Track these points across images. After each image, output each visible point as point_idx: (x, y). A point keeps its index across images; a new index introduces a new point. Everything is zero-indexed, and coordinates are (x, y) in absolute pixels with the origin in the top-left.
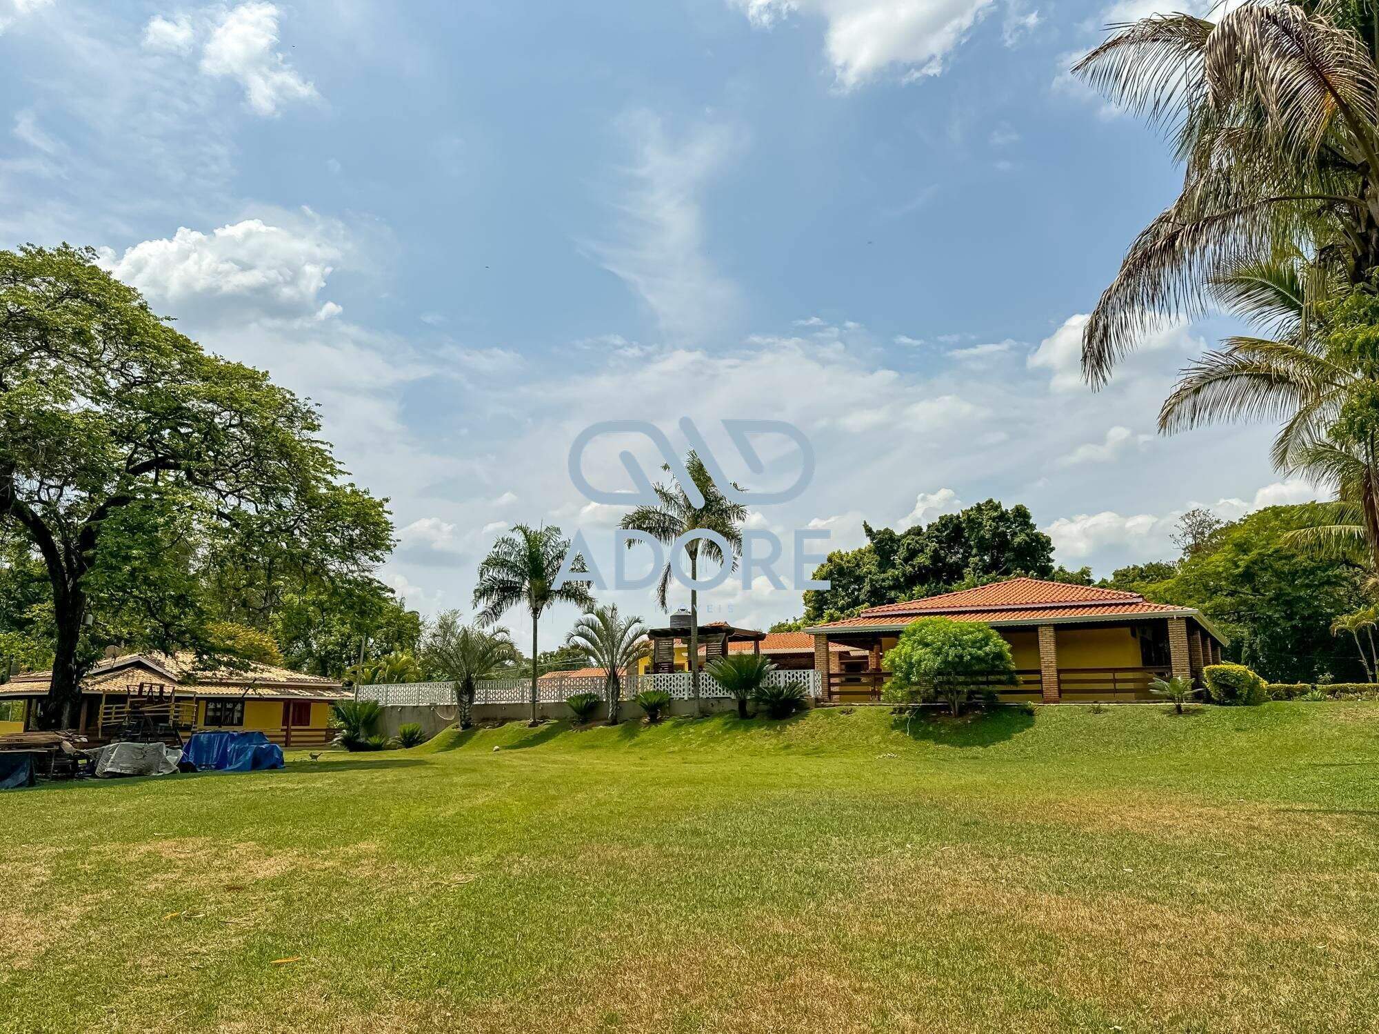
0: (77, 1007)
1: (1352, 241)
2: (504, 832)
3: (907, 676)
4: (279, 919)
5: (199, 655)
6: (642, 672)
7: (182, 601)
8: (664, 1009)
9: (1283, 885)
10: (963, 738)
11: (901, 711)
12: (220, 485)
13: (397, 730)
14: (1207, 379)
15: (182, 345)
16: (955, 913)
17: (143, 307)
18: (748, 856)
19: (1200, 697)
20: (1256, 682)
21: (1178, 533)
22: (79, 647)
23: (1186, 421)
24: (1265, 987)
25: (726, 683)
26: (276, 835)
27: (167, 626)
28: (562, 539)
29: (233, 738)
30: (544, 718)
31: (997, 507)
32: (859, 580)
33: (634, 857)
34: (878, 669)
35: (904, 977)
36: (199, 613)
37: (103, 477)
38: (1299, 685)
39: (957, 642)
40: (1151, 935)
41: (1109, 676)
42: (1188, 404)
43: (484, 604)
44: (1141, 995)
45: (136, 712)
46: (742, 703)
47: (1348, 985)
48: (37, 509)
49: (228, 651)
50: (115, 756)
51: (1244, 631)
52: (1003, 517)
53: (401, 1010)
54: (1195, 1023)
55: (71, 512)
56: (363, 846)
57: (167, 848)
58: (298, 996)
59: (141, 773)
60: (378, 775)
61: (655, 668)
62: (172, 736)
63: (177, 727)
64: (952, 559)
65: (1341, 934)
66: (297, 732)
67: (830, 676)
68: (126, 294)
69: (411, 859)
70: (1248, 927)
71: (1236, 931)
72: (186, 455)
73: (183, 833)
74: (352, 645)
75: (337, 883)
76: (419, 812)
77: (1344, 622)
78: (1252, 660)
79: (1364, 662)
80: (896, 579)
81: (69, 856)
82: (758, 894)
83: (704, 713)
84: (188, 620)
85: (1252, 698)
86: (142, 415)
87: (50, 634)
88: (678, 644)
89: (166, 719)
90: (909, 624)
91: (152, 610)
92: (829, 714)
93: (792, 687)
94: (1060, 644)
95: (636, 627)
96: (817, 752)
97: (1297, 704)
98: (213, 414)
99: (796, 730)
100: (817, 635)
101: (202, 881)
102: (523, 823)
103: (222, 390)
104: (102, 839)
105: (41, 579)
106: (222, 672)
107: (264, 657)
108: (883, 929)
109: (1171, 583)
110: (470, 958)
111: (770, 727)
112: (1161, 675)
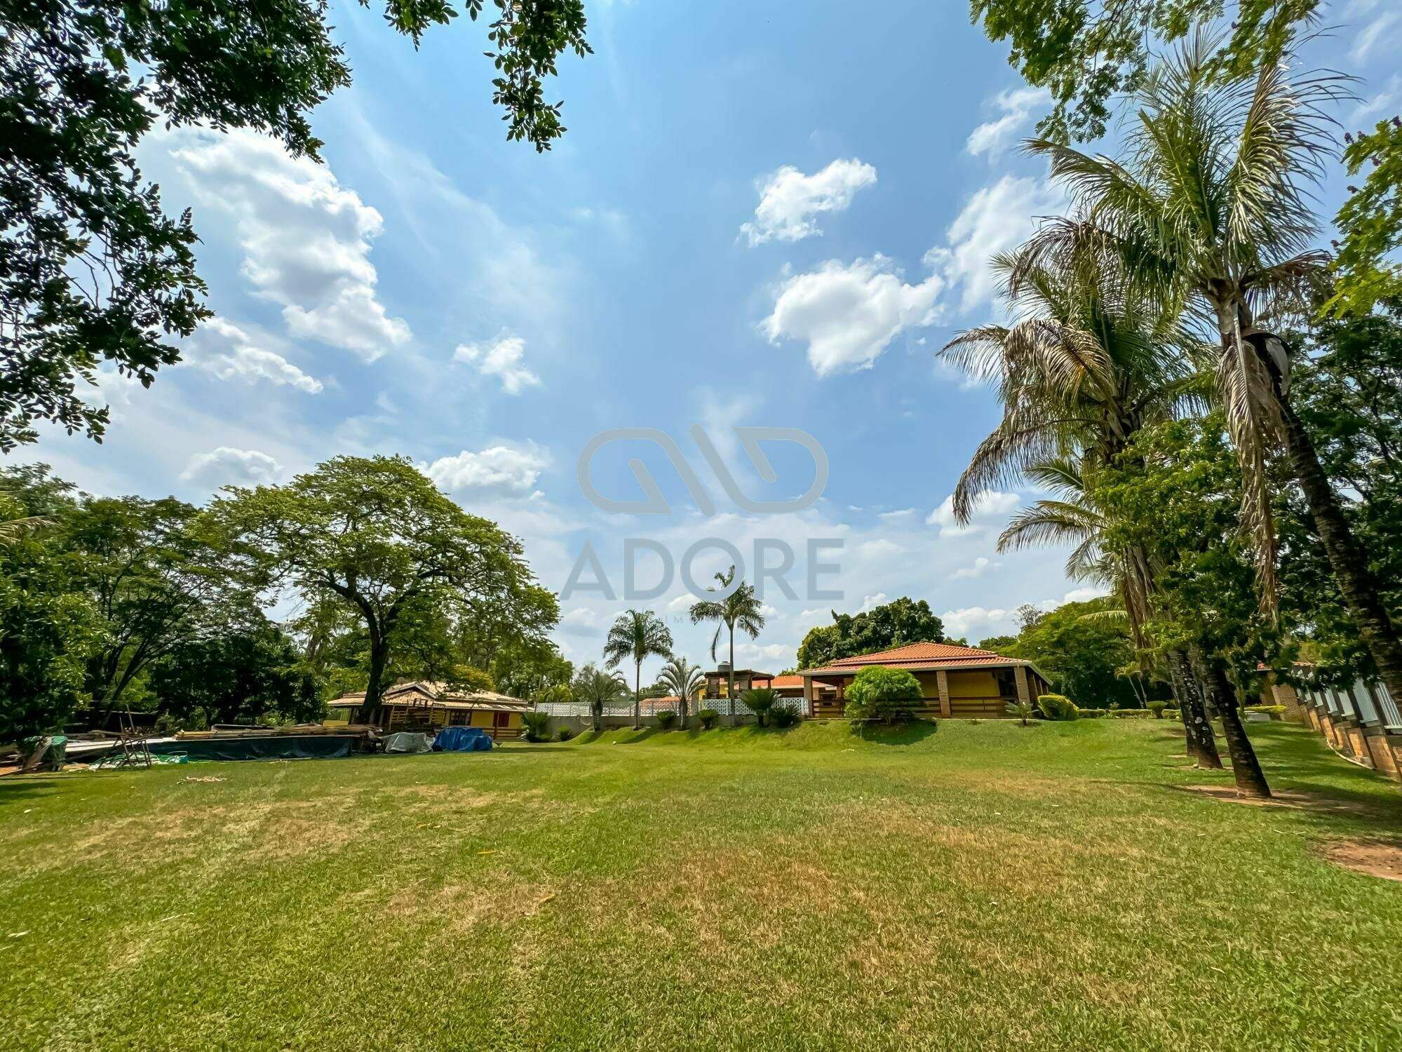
0: (362, 875)
1: (1103, 446)
2: (618, 786)
3: (860, 701)
4: (483, 829)
5: (448, 683)
6: (701, 698)
7: (441, 650)
8: (710, 884)
9: (1098, 823)
10: (894, 740)
11: (857, 723)
12: (467, 585)
13: (558, 730)
14: (1026, 524)
15: (453, 508)
16: (889, 836)
17: (433, 488)
18: (763, 803)
19: (1039, 715)
20: (1071, 707)
21: (1017, 619)
22: (383, 676)
23: (1014, 546)
24: (1088, 882)
25: (751, 705)
26: (484, 784)
27: (432, 666)
28: (654, 618)
29: (464, 732)
30: (643, 725)
31: (909, 601)
32: (830, 645)
33: (694, 801)
34: (842, 697)
35: (859, 870)
36: (450, 658)
37: (405, 580)
38: (1098, 710)
39: (888, 680)
40: (1015, 851)
41: (980, 702)
42: (1014, 537)
43: (610, 656)
44: (1009, 884)
45: (411, 716)
46: (761, 718)
47: (1141, 882)
48: (367, 597)
49: (464, 681)
50: (397, 740)
51: (1062, 677)
52: (913, 607)
53: (551, 882)
54: (1044, 902)
55: (386, 599)
56: (534, 791)
57: (422, 790)
58: (491, 872)
59: (411, 751)
60: (545, 755)
61: (709, 696)
62: (430, 731)
63: (433, 724)
64: (884, 632)
65: (1135, 852)
66: (501, 731)
67: (814, 701)
68: (425, 481)
69: (562, 799)
70: (1075, 847)
71: (1067, 850)
72: (450, 568)
73: (432, 783)
74: (534, 680)
75: (519, 810)
76: (568, 775)
77: (1123, 671)
78: (1067, 694)
79: (1137, 695)
80: (851, 644)
81: (366, 792)
82: (769, 823)
83: (738, 723)
84: (443, 662)
85: (1070, 716)
86: (428, 545)
87: (367, 669)
88: (722, 682)
89: (427, 720)
90: (859, 669)
91: (424, 656)
92: (813, 725)
93: (791, 708)
94: (950, 683)
95: (697, 671)
96: (806, 748)
97: (1101, 721)
98: (466, 545)
99: (794, 735)
100: (806, 677)
101: (442, 808)
102: (628, 781)
103: (471, 531)
104: (385, 784)
105: (366, 637)
106: (460, 694)
107: (484, 686)
108: (845, 843)
109: (1014, 647)
110: (594, 853)
111: (777, 732)
112: (1012, 701)
